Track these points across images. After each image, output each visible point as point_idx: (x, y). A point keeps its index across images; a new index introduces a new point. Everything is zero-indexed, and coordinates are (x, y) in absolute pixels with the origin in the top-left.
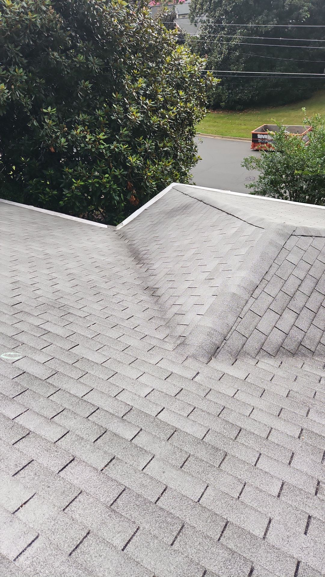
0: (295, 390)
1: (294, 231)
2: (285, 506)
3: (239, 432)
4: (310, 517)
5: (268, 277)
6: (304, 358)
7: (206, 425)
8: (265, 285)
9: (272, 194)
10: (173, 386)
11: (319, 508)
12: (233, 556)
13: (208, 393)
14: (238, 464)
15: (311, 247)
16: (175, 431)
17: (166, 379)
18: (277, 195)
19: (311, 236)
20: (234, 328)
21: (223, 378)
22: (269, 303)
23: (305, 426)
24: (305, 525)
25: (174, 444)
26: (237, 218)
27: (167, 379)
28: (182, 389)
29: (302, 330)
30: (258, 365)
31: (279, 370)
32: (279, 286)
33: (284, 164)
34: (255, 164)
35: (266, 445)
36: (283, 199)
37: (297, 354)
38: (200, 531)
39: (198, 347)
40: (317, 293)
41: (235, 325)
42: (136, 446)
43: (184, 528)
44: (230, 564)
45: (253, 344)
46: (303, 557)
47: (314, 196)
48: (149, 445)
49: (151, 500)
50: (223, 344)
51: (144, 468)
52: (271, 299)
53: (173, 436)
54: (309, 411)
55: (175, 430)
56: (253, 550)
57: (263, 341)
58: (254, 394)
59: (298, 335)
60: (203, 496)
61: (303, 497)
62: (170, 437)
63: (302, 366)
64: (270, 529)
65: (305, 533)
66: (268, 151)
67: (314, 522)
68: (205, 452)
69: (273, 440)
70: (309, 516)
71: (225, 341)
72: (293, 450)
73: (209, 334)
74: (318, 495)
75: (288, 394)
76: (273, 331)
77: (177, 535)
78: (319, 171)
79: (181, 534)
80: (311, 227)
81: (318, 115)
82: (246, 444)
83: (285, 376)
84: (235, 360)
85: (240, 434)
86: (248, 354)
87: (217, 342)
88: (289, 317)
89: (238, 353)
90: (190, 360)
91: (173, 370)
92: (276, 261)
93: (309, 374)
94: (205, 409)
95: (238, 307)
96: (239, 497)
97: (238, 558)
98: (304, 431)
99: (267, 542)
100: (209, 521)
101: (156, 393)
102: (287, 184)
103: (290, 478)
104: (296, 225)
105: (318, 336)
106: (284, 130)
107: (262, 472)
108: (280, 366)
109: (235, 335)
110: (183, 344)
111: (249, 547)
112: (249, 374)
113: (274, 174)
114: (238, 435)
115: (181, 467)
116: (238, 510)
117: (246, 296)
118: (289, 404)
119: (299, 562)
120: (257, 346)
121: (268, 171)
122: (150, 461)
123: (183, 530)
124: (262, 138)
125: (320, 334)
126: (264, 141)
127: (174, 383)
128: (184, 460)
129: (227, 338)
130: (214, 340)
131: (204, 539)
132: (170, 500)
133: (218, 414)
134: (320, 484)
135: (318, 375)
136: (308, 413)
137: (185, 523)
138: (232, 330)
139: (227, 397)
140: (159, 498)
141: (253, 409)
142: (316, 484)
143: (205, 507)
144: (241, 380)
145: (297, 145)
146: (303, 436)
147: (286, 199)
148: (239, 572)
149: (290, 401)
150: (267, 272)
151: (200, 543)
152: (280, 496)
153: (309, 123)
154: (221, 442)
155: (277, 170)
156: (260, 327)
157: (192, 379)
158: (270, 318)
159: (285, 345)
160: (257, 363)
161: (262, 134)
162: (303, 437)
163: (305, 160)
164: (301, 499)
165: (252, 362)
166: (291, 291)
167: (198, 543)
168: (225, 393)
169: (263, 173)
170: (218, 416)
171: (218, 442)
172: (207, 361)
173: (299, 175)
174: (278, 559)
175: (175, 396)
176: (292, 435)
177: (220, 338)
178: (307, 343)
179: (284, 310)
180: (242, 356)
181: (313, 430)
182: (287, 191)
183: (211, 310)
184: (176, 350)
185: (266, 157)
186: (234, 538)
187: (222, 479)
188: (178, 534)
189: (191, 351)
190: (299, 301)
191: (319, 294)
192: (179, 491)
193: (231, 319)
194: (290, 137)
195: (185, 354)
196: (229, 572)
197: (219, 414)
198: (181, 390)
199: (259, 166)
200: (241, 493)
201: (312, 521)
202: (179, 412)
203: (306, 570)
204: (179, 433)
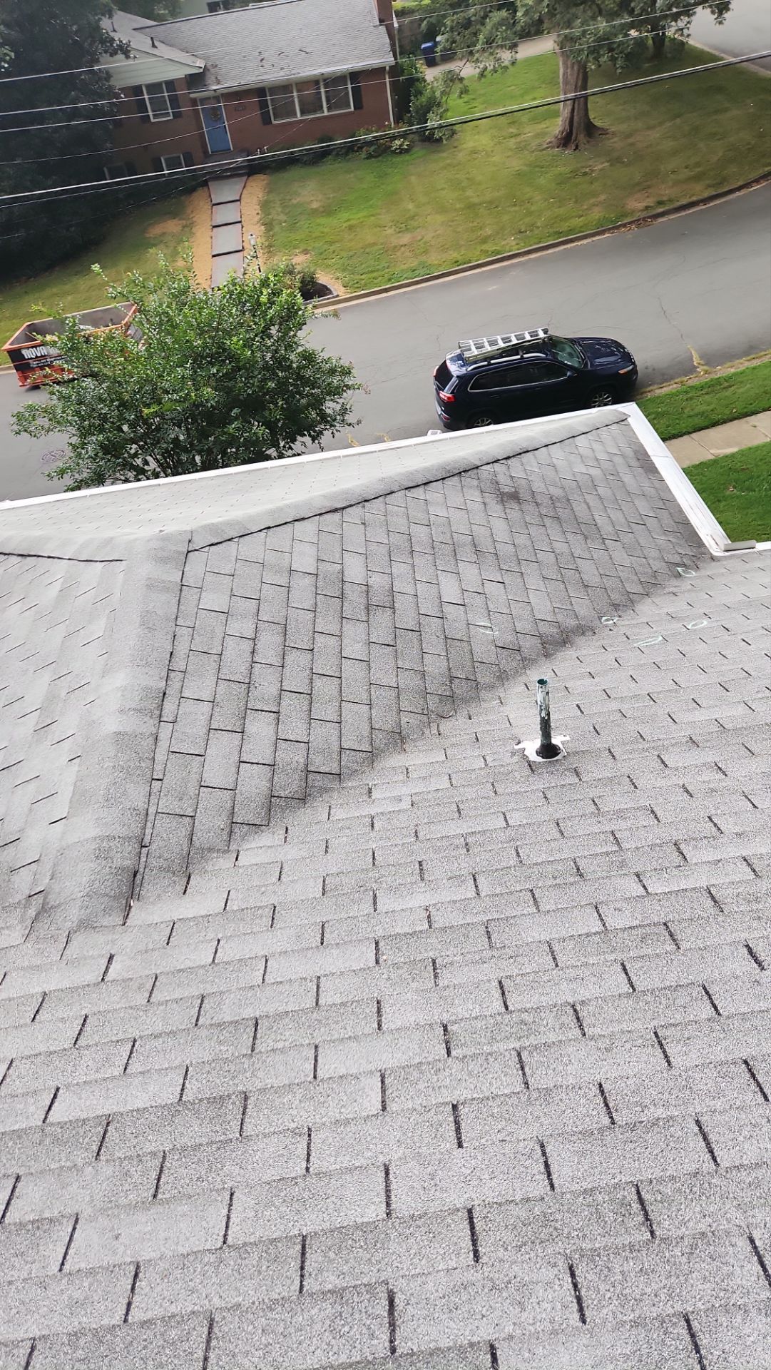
0: (334, 870)
1: (190, 541)
2: (403, 1120)
3: (256, 1030)
4: (455, 1107)
5: (179, 664)
6: (326, 796)
7: (177, 1063)
8: (181, 683)
9: (118, 475)
10: (60, 1025)
11: (465, 1077)
12: (343, 1302)
13: (152, 990)
14: (279, 1100)
15: (240, 563)
16: (108, 1124)
17: (34, 1018)
18: (131, 475)
19: (229, 540)
20: (152, 810)
21: (174, 934)
22: (207, 717)
23: (380, 932)
24: (453, 1128)
25: (117, 1155)
26: (49, 557)
27: (37, 1017)
28: (86, 1016)
29: (297, 742)
30: (239, 863)
31: (287, 847)
32: (213, 671)
33: (112, 401)
34: (46, 419)
35: (320, 1021)
36: (148, 479)
37: (310, 795)
38: (253, 1303)
39: (85, 898)
40: (295, 653)
41: (152, 801)
42: (21, 1225)
43: (215, 1325)
44: (343, 1322)
45: (210, 824)
46: (474, 1196)
47: (210, 451)
48: (54, 1201)
49: (112, 1323)
50: (143, 859)
51: (63, 1264)
52: (206, 708)
53: (107, 1139)
54: (375, 897)
55: (104, 1123)
56: (378, 1256)
57: (229, 805)
58: (257, 929)
59: (292, 757)
60: (231, 1224)
61: (429, 1076)
62: (101, 1145)
63: (329, 815)
64: (393, 1187)
65: (460, 1145)
66: (60, 382)
67: (466, 1110)
68: (195, 1123)
69: (330, 1001)
70: (453, 1105)
71: (144, 849)
72: (375, 995)
73: (102, 854)
74: (453, 1053)
75: (324, 886)
76: (242, 772)
77: (206, 1351)
78: (193, 394)
79: (214, 1343)
80: (220, 519)
81: (133, 274)
82: (280, 1045)
83: (303, 853)
84: (186, 879)
85: (259, 1031)
86: (210, 850)
87: (127, 863)
88: (260, 728)
89: (187, 860)
90: (77, 940)
91: (45, 985)
92: (180, 622)
93: (347, 824)
94: (159, 1027)
95: (141, 759)
96: (307, 1169)
97: (355, 1296)
98: (381, 944)
99: (397, 1217)
100: (264, 1268)
101: (21, 1068)
102: (141, 443)
103: (390, 1056)
104: (188, 528)
105: (334, 739)
106: (74, 325)
107: (335, 1082)
108: (286, 837)
109: (162, 825)
110: (44, 910)
111: (368, 1256)
112: (229, 892)
113: (101, 430)
114: (255, 1038)
115: (155, 1196)
116: (317, 1197)
117: (148, 726)
118: (334, 907)
119: (471, 1209)
120: (222, 822)
121: (84, 428)
122: (72, 1236)
123: (216, 1330)
124: (37, 357)
125: (335, 732)
126: (43, 362)
127: (60, 1014)
128: (154, 1175)
129: (146, 841)
130: (118, 862)
131: (269, 1314)
132: (159, 1288)
133: (194, 1021)
134: (449, 1028)
135: (365, 816)
136: (375, 903)
137: (214, 1311)
138: (151, 817)
139: (201, 971)
140: (129, 1304)
141: (267, 961)
142: (442, 1032)
143: (245, 1244)
144: (217, 915)
145: (121, 351)
146: (383, 954)
147: (156, 476)
148: (368, 1322)
149: (334, 899)
150: (172, 653)
151: (263, 1330)
152: (387, 1106)
153: (124, 296)
154: (225, 1077)
155: (104, 418)
156: (209, 779)
157: (103, 979)
158: (222, 749)
159: (278, 789)
160: (237, 859)
161: (32, 347)
162: (385, 957)
163: (152, 380)
164: (426, 1084)
165: (225, 863)
166: (240, 671)
167: (260, 1331)
168: (191, 965)
169: (74, 435)
170: (196, 1025)
171: (218, 1081)
172: (121, 918)
173: (159, 416)
174: (431, 1235)
175: (75, 1043)
176: (362, 966)
177: (131, 847)
178: (319, 763)
179: (245, 718)
180: (199, 862)
181: (397, 931)
182: (149, 458)
183: (80, 798)
184: (33, 936)
185: (62, 397)
186: (331, 1261)
187: (257, 1157)
188: (208, 1348)
189: (74, 914)
190: (266, 685)
191: (298, 653)
192: (171, 1254)
193: (136, 794)
194: (97, 337)
195: (60, 932)
196: (349, 1339)
197: (197, 1020)
198: (85, 1021)
199: (59, 422)
200: (309, 1155)
201: (463, 1111)
202: (99, 1076)
203: (487, 1217)
204: (118, 1122)
